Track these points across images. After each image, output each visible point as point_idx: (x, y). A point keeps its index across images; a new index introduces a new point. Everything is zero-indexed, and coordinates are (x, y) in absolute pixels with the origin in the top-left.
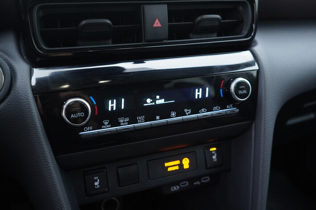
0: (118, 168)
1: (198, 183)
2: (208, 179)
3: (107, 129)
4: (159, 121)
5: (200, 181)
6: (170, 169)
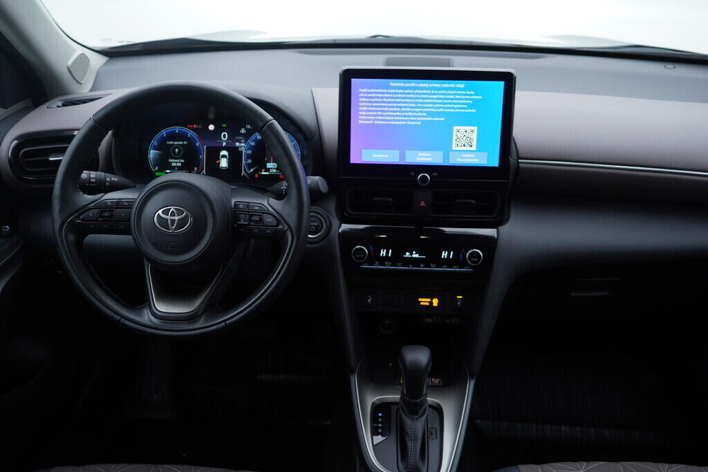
0: (385, 293)
2: (458, 321)
3: (377, 266)
5: (450, 320)
6: (422, 303)
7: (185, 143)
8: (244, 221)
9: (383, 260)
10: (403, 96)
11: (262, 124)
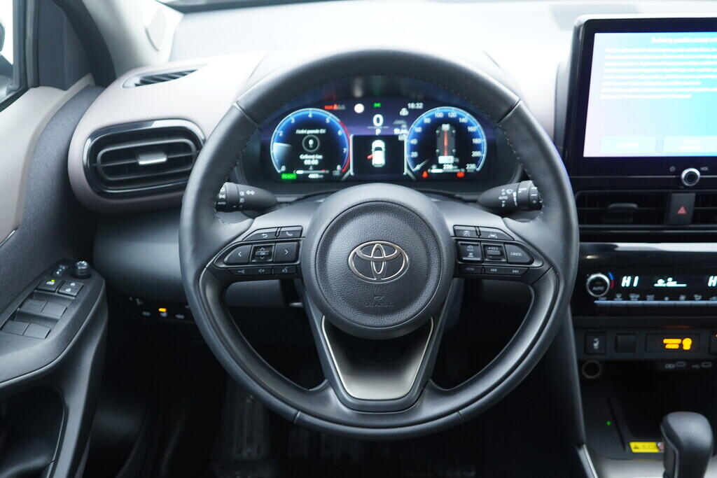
0: (618, 334)
1: (697, 366)
2: (710, 365)
3: (619, 301)
4: (667, 302)
5: (700, 364)
6: (667, 347)
7: (323, 131)
8: (475, 256)
9: (627, 292)
10: (671, 57)
11: (505, 109)
